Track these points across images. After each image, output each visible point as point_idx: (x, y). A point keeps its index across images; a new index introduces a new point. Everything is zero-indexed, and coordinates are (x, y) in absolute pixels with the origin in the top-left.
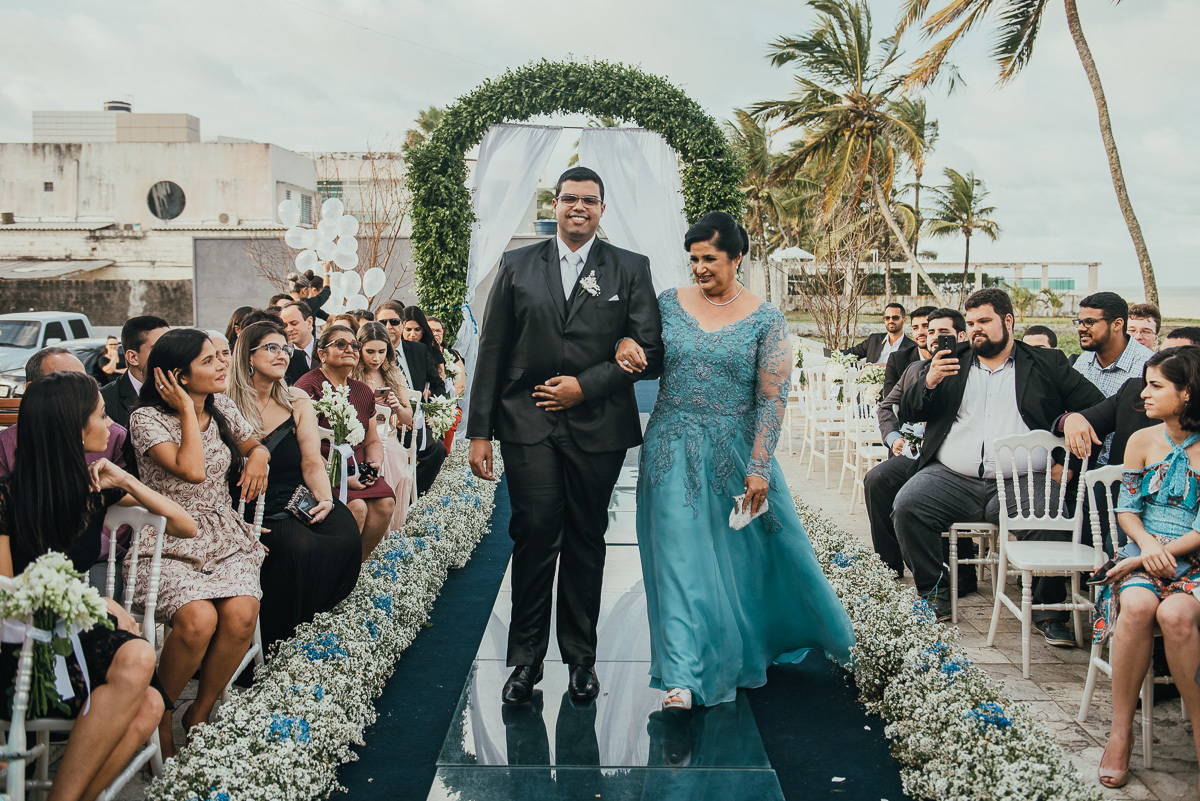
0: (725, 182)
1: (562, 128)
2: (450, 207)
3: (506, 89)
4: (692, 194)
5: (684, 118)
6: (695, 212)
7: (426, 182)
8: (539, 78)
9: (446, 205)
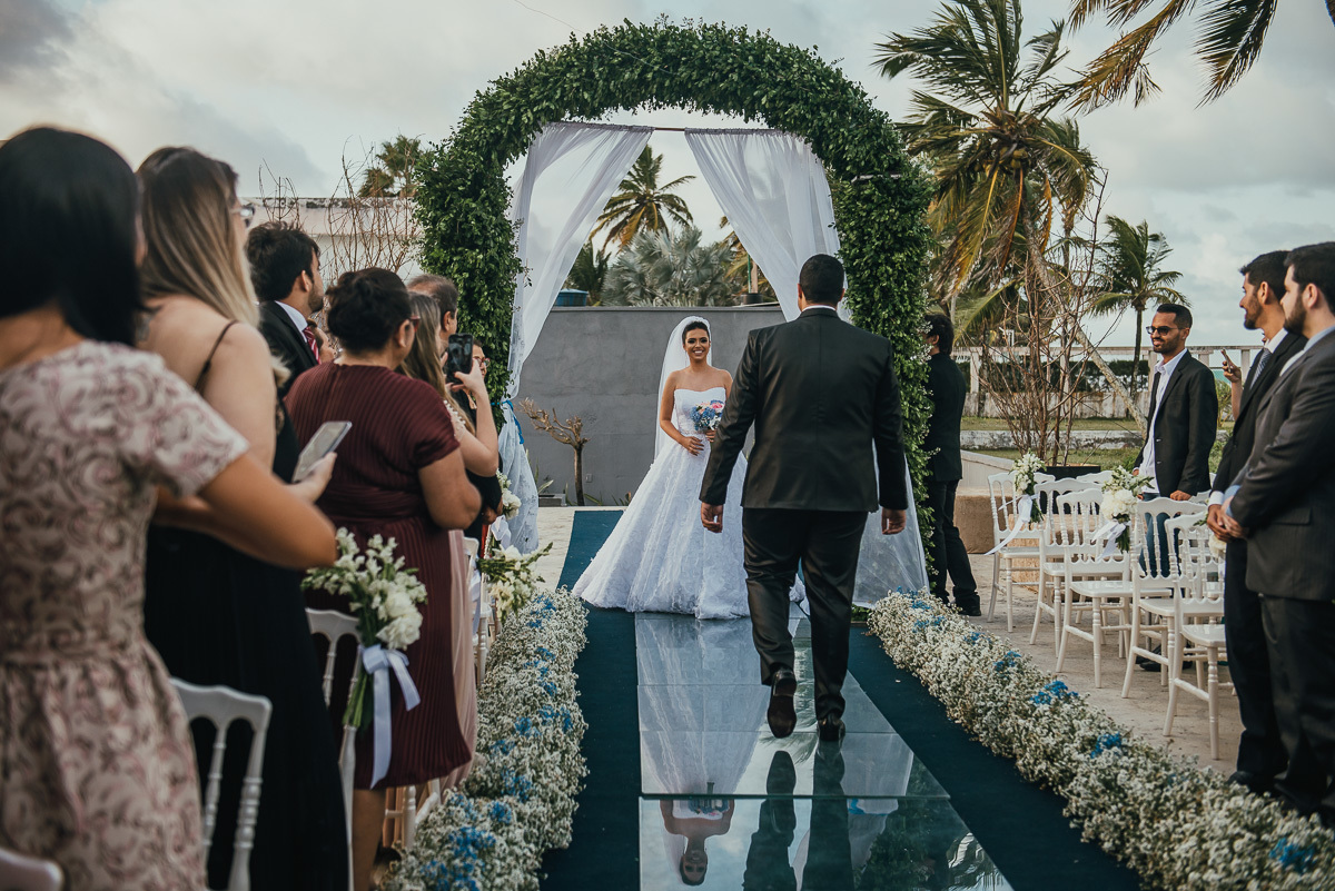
0: (904, 210)
1: (652, 129)
2: (484, 249)
3: (570, 66)
4: (852, 229)
5: (841, 113)
6: (856, 257)
7: (446, 210)
8: (619, 49)
9: (477, 246)
